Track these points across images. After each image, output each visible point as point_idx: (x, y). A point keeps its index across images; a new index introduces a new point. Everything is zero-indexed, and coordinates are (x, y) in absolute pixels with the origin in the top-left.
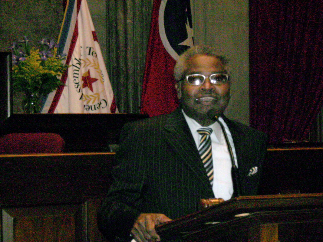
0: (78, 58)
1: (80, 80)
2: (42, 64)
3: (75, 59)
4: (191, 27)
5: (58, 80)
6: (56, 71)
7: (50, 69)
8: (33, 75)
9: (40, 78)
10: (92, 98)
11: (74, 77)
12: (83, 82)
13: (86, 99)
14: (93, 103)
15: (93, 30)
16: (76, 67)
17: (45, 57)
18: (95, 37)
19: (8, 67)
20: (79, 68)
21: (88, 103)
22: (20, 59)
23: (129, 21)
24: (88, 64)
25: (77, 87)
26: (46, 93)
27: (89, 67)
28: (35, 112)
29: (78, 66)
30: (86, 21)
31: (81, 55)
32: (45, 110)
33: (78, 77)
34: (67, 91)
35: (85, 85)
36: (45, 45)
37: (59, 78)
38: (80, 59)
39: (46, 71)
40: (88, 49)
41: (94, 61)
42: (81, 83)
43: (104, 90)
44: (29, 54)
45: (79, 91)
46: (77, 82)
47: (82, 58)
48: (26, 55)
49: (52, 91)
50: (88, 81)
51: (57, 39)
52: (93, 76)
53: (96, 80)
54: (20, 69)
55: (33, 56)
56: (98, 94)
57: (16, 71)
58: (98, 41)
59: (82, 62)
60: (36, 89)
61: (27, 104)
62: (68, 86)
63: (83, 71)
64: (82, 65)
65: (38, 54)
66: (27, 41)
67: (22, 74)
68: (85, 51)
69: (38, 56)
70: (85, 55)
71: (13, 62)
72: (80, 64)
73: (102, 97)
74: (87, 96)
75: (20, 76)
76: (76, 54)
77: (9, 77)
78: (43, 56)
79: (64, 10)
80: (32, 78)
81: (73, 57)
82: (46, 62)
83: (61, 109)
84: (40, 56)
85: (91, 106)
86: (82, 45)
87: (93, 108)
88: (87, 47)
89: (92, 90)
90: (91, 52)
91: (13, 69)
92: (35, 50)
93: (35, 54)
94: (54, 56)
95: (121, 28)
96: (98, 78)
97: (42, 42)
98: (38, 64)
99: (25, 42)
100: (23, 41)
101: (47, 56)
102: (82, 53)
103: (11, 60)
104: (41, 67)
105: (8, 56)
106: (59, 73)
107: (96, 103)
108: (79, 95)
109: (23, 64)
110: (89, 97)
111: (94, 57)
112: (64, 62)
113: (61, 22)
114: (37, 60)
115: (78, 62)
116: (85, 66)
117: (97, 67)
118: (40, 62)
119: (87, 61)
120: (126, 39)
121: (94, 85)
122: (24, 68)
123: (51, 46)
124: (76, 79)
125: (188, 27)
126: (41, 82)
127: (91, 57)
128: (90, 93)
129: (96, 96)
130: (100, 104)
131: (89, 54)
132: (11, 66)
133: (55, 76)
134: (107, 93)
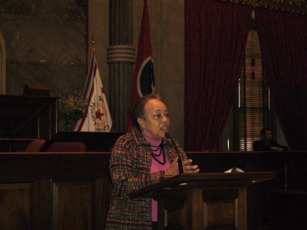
0: (93, 102)
1: (94, 114)
2: (75, 104)
3: (92, 103)
4: (154, 86)
5: (83, 113)
6: (82, 108)
7: (79, 107)
8: (70, 110)
9: (73, 112)
10: (101, 124)
11: (91, 112)
12: (96, 115)
13: (98, 125)
14: (102, 127)
15: (102, 87)
16: (92, 107)
17: (76, 100)
18: (103, 90)
19: (57, 105)
20: (94, 108)
21: (98, 127)
22: (63, 101)
23: (121, 83)
24: (99, 105)
25: (93, 118)
26: (76, 120)
27: (99, 108)
28: (71, 131)
29: (94, 106)
30: (98, 82)
31: (95, 101)
32: (76, 130)
33: (93, 113)
34: (88, 121)
35: (97, 118)
36: (77, 94)
37: (84, 112)
38: (95, 103)
39: (77, 108)
40: (99, 97)
41: (102, 104)
42: (95, 116)
43: (107, 120)
44: (68, 99)
45: (94, 121)
46: (93, 115)
47: (96, 102)
48: (66, 99)
49: (80, 120)
50: (99, 115)
51: (82, 91)
52: (102, 112)
53: (103, 114)
54: (63, 107)
55: (70, 100)
56: (104, 122)
57: (61, 108)
58: (104, 93)
59: (96, 104)
60: (71, 118)
61: (66, 126)
62: (88, 117)
63: (96, 109)
64: (96, 106)
65: (73, 99)
66: (67, 91)
67: (64, 109)
68: (97, 99)
69: (73, 100)
70: (97, 100)
71: (59, 103)
72: (94, 105)
73: (106, 124)
74: (98, 123)
75: (63, 111)
76: (92, 100)
77: (57, 111)
78: (75, 100)
79: (87, 76)
80: (69, 112)
81: (91, 102)
82: (77, 103)
83: (84, 129)
84: (74, 100)
85: (100, 129)
86: (96, 95)
87: (101, 130)
88: (99, 96)
89: (101, 120)
90: (101, 99)
91: (59, 107)
92: (71, 97)
93: (71, 99)
94: (82, 100)
95: (117, 86)
96: (104, 113)
97: (75, 92)
98: (72, 104)
99: (66, 92)
100: (65, 91)
101: (77, 100)
102: (96, 99)
103: (58, 102)
104: (74, 106)
105: (57, 100)
106: (84, 109)
107: (103, 127)
108: (94, 123)
109: (65, 104)
110: (99, 124)
111: (103, 102)
112: (86, 103)
113: (85, 82)
114: (72, 102)
115: (93, 104)
116: (97, 107)
117: (104, 107)
118: (74, 103)
119: (98, 104)
120: (119, 92)
121: (102, 117)
122: (65, 106)
123: (80, 95)
124: (92, 113)
125: (152, 86)
126: (74, 114)
127: (100, 102)
128: (100, 121)
129: (103, 123)
130: (105, 128)
131: (100, 100)
132: (58, 105)
133: (82, 111)
134: (109, 122)
